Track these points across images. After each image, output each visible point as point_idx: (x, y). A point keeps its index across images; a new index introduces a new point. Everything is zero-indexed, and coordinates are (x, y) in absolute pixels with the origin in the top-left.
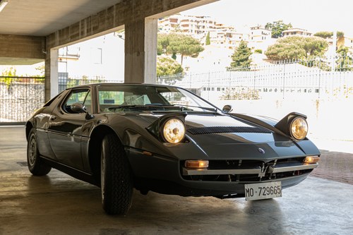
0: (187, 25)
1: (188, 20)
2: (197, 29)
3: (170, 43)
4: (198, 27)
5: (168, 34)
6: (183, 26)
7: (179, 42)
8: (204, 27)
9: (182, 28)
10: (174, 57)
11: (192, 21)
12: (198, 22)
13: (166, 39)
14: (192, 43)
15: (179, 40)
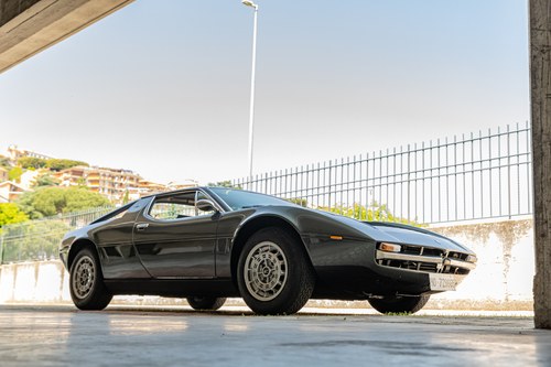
0: (98, 181)
1: (98, 174)
2: (111, 187)
3: (69, 204)
4: (113, 185)
5: (66, 190)
6: (92, 181)
7: (81, 203)
8: (121, 185)
9: (90, 185)
10: (73, 224)
11: (104, 175)
12: (113, 177)
13: (62, 198)
14: (101, 205)
15: (81, 200)
